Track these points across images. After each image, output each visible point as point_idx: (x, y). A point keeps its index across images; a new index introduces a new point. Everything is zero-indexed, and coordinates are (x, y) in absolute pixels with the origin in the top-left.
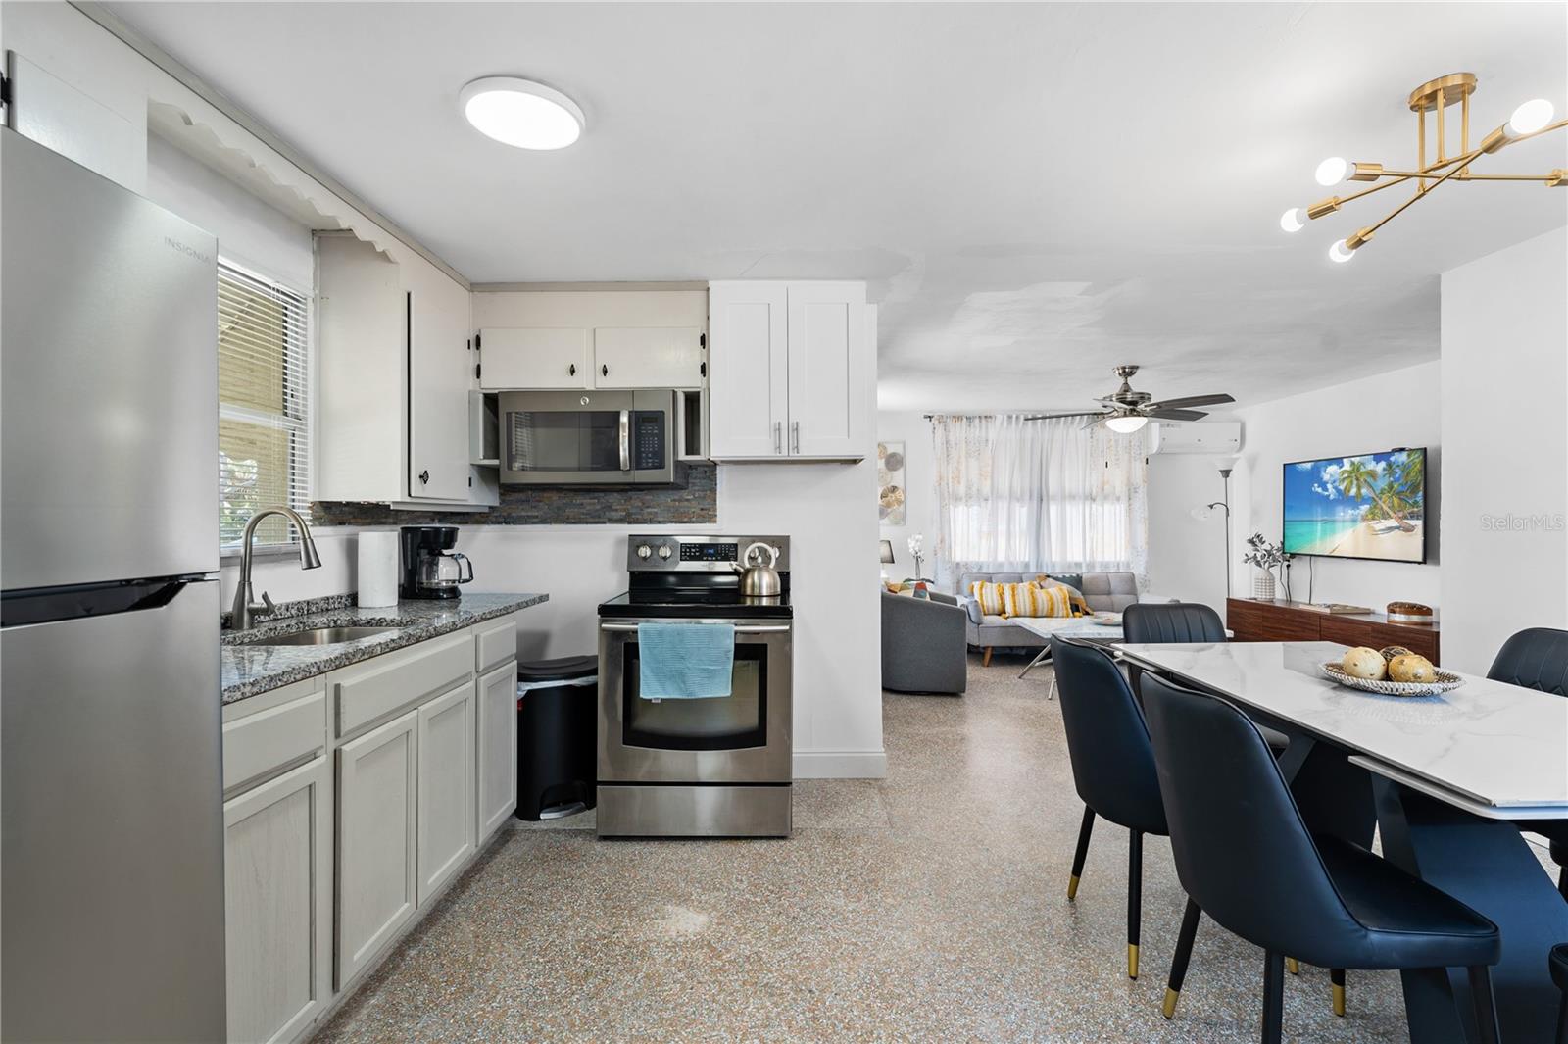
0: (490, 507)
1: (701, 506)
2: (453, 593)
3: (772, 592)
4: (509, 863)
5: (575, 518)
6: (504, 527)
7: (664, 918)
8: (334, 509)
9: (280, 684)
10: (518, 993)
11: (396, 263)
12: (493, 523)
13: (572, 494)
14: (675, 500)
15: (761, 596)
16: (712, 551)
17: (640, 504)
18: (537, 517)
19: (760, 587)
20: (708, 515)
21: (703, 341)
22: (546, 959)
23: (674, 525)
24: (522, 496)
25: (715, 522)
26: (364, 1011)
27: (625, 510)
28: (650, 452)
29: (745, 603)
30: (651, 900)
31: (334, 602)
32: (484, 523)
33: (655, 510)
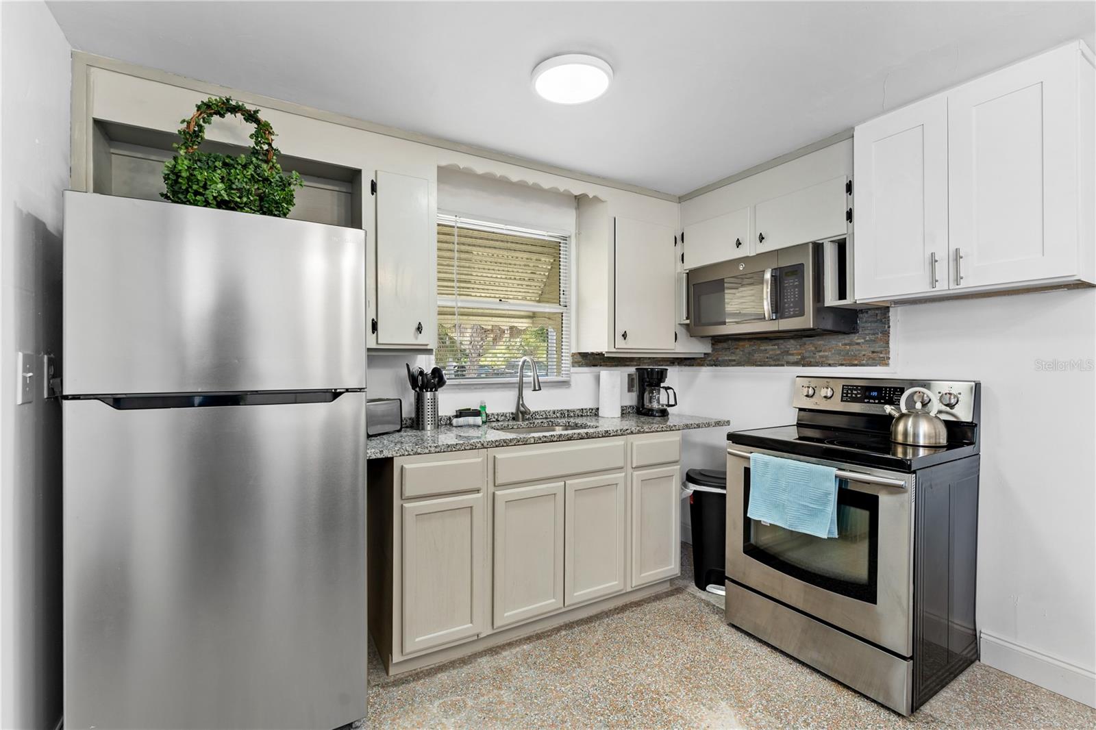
0: (705, 354)
1: (872, 349)
2: (664, 413)
3: (932, 442)
4: (658, 610)
5: (760, 362)
6: (714, 368)
7: (710, 708)
8: (589, 356)
9: (454, 449)
10: (579, 691)
11: (605, 201)
12: (708, 365)
13: (759, 342)
14: (846, 344)
15: (916, 446)
16: (875, 394)
17: (813, 349)
18: (734, 360)
19: (916, 435)
20: (882, 358)
21: (849, 188)
22: (613, 682)
23: (844, 368)
24: (725, 345)
25: (887, 365)
26: (518, 649)
27: (800, 354)
28: (792, 302)
29: (894, 454)
30: (716, 689)
31: (587, 412)
32: (702, 365)
33: (826, 354)
